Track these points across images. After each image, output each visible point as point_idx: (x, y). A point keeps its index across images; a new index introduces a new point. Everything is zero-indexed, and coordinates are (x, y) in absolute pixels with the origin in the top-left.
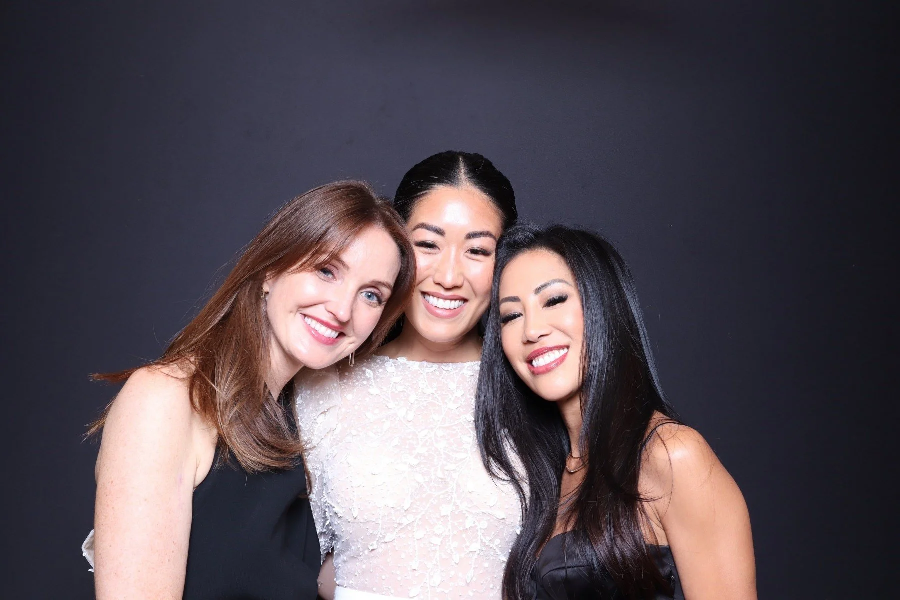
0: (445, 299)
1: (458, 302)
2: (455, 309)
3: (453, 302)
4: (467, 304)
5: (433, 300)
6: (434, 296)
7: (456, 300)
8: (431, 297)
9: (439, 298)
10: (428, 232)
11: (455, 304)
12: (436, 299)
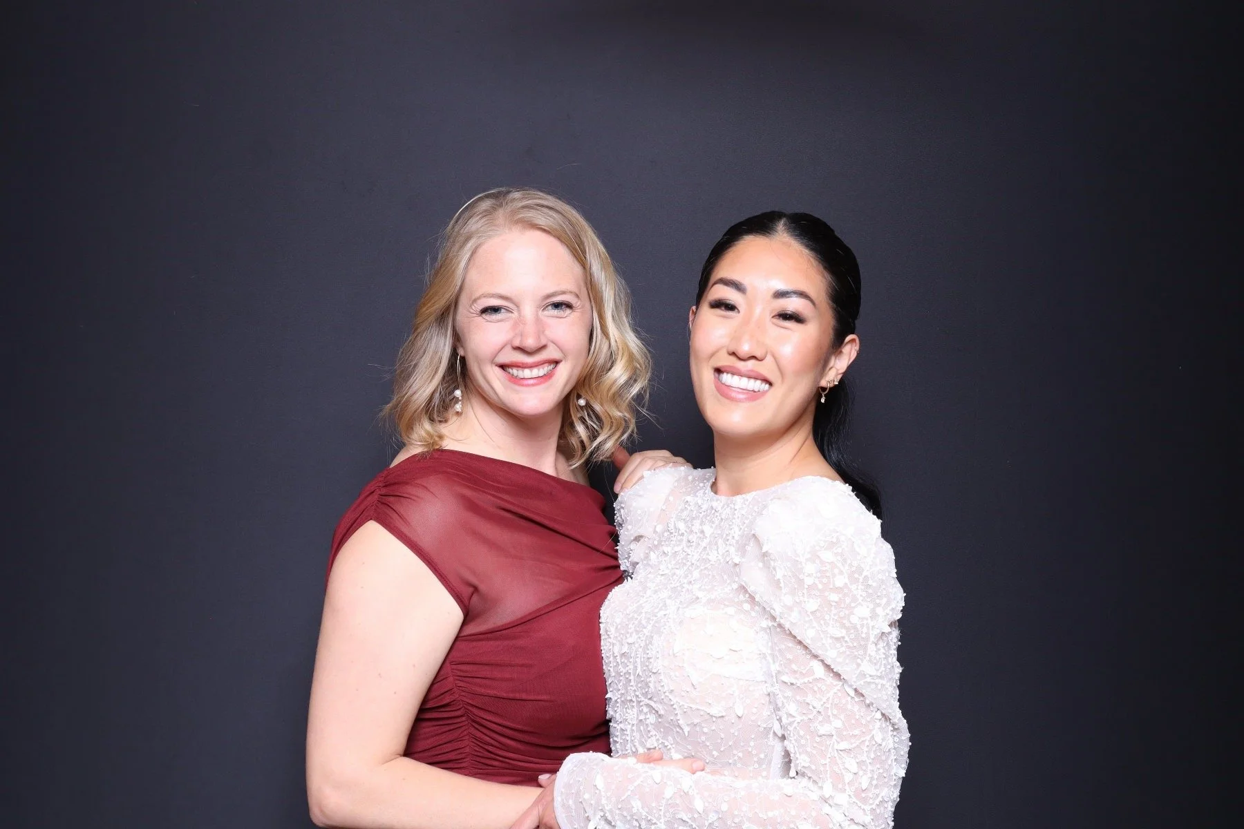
0: (741, 375)
1: (759, 382)
2: (754, 391)
3: (752, 381)
4: (773, 389)
5: (726, 378)
6: (727, 373)
7: (756, 378)
8: (725, 374)
9: (733, 374)
10: (726, 288)
11: (757, 385)
12: (729, 375)
